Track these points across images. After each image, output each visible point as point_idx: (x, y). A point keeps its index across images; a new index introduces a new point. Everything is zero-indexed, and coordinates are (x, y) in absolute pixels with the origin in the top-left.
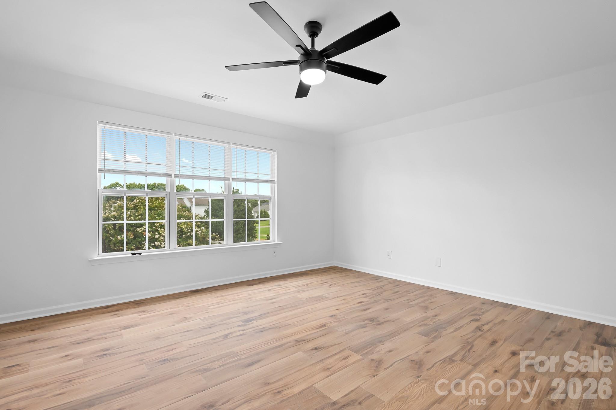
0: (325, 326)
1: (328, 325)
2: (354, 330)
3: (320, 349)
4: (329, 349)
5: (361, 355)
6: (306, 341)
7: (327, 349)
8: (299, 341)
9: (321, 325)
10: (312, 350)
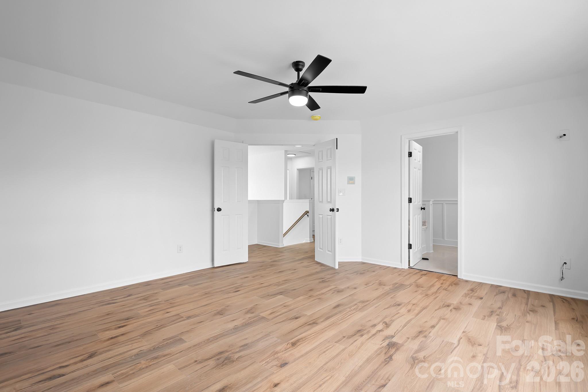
0: (292, 343)
1: (289, 346)
2: (258, 340)
3: (293, 318)
4: (286, 318)
5: (260, 315)
6: (308, 324)
7: (287, 319)
8: (314, 323)
9: (297, 345)
10: (300, 317)
